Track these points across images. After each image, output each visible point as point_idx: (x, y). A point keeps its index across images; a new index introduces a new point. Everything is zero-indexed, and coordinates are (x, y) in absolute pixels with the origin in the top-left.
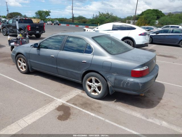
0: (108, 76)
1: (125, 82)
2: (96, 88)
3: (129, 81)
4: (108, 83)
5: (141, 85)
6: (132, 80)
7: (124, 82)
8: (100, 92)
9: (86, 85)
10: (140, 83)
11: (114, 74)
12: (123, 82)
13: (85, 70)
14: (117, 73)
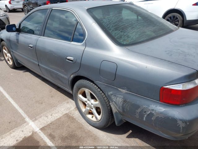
0: (111, 93)
1: (145, 112)
2: (92, 109)
3: (153, 110)
4: (112, 106)
5: (182, 125)
6: (160, 109)
7: (142, 110)
8: (99, 117)
9: (78, 100)
10: (180, 120)
11: (122, 90)
12: (139, 110)
13: (72, 74)
14: (129, 89)
